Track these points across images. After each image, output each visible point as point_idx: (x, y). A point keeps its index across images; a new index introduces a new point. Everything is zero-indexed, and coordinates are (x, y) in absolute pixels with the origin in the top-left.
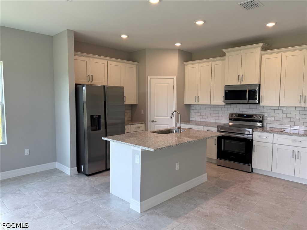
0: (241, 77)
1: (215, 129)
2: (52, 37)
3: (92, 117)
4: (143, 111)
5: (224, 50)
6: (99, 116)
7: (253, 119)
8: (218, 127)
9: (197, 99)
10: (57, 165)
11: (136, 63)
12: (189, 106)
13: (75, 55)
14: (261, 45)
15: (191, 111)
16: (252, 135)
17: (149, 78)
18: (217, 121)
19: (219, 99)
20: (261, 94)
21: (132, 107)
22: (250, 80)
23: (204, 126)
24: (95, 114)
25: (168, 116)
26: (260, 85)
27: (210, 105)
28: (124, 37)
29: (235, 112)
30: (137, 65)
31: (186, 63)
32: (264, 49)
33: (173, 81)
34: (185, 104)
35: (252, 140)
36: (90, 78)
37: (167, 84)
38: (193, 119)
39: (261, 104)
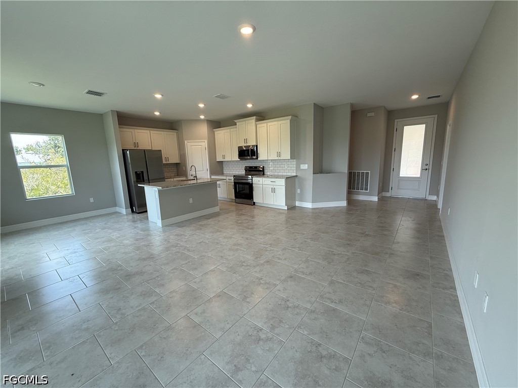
0: (246, 140)
1: (232, 178)
2: (102, 114)
3: (136, 172)
4: (184, 168)
5: (235, 121)
6: (142, 172)
7: (258, 169)
8: (234, 176)
9: (224, 157)
10: (117, 209)
11: (176, 131)
12: (222, 162)
13: (119, 127)
14: (255, 117)
15: (224, 166)
16: (252, 180)
17: (186, 142)
18: (234, 173)
19: (236, 157)
20: (258, 152)
21: (177, 165)
22: (251, 143)
23: (226, 176)
24: (139, 170)
25: (203, 171)
26: (257, 146)
27: (232, 161)
28: (157, 113)
29: (248, 166)
30: (176, 133)
31: (214, 130)
32: (257, 120)
33: (205, 144)
34: (217, 160)
35: (252, 183)
36: (136, 144)
37: (200, 146)
38: (225, 172)
39: (259, 159)
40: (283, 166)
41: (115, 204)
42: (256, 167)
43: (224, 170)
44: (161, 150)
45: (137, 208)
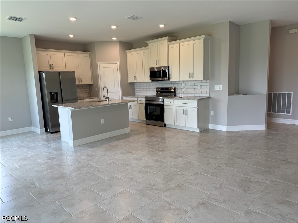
0: (157, 62)
1: (144, 99)
2: (21, 39)
3: (51, 93)
4: (96, 89)
5: (147, 42)
6: (57, 93)
7: (169, 91)
8: (145, 98)
9: (135, 78)
10: (33, 129)
11: (89, 53)
12: (133, 84)
13: (37, 50)
14: (167, 38)
15: (135, 87)
16: (163, 101)
17: (98, 64)
18: (145, 94)
19: (147, 79)
20: (170, 73)
21: (90, 86)
22: (163, 64)
23: (138, 97)
24: (53, 91)
25: (115, 92)
26: (168, 67)
27: (143, 82)
28: (71, 36)
29: (160, 87)
30: (89, 54)
31: (127, 51)
32: (170, 40)
33: (117, 65)
34: (129, 82)
35: (163, 105)
36: (51, 66)
37: (113, 68)
38: (136, 94)
39: (171, 80)
40: (196, 87)
41: (30, 124)
42: (167, 89)
43: (136, 92)
44: (74, 72)
45: (50, 128)
